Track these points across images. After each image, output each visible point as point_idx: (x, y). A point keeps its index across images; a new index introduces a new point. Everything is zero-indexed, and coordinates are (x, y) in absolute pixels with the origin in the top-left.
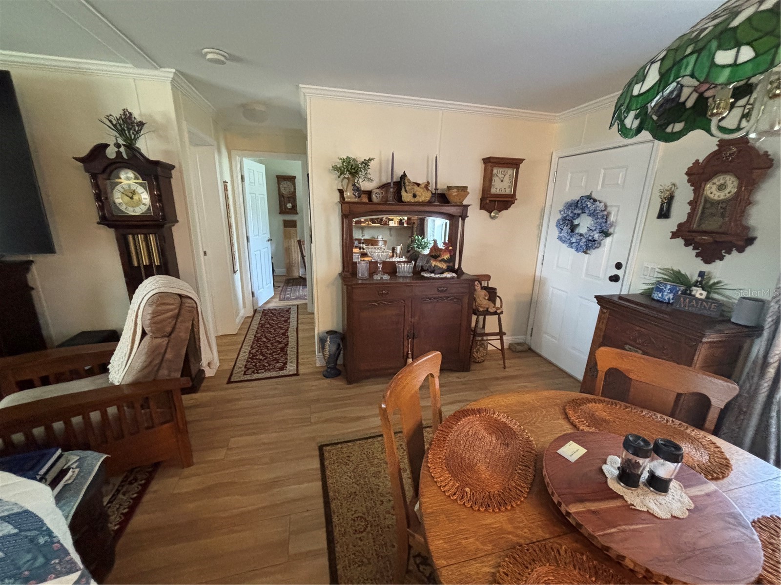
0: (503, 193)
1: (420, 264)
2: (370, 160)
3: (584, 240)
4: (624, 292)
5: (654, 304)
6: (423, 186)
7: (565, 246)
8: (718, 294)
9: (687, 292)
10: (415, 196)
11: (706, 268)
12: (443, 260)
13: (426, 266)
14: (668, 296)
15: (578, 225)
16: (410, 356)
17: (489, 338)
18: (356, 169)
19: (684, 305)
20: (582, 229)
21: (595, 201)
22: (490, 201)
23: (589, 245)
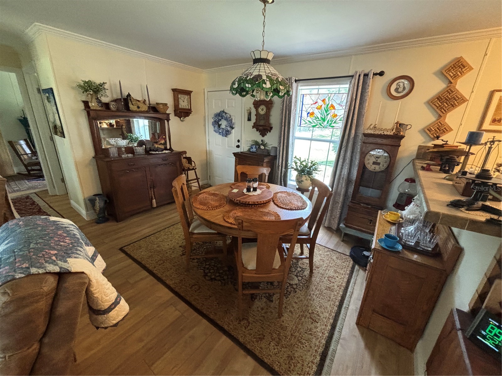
0: (185, 108)
1: (149, 147)
2: (104, 83)
3: (225, 131)
4: (242, 151)
5: (251, 153)
6: (142, 102)
7: (217, 134)
8: (267, 147)
9: (259, 147)
10: (138, 107)
11: (263, 138)
12: (161, 144)
13: (152, 148)
14: (254, 150)
15: (221, 124)
16: (154, 198)
17: (192, 182)
18: (97, 89)
19: (259, 152)
20: (223, 126)
21: (226, 113)
22: (179, 112)
23: (226, 133)
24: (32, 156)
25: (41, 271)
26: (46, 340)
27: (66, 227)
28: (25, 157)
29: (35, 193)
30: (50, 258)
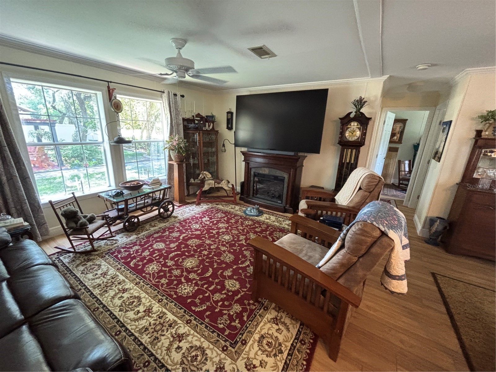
24: (408, 174)
25: (377, 225)
26: (361, 259)
27: (399, 217)
28: (403, 173)
29: (395, 200)
30: (383, 223)
